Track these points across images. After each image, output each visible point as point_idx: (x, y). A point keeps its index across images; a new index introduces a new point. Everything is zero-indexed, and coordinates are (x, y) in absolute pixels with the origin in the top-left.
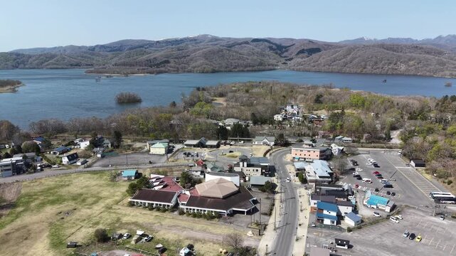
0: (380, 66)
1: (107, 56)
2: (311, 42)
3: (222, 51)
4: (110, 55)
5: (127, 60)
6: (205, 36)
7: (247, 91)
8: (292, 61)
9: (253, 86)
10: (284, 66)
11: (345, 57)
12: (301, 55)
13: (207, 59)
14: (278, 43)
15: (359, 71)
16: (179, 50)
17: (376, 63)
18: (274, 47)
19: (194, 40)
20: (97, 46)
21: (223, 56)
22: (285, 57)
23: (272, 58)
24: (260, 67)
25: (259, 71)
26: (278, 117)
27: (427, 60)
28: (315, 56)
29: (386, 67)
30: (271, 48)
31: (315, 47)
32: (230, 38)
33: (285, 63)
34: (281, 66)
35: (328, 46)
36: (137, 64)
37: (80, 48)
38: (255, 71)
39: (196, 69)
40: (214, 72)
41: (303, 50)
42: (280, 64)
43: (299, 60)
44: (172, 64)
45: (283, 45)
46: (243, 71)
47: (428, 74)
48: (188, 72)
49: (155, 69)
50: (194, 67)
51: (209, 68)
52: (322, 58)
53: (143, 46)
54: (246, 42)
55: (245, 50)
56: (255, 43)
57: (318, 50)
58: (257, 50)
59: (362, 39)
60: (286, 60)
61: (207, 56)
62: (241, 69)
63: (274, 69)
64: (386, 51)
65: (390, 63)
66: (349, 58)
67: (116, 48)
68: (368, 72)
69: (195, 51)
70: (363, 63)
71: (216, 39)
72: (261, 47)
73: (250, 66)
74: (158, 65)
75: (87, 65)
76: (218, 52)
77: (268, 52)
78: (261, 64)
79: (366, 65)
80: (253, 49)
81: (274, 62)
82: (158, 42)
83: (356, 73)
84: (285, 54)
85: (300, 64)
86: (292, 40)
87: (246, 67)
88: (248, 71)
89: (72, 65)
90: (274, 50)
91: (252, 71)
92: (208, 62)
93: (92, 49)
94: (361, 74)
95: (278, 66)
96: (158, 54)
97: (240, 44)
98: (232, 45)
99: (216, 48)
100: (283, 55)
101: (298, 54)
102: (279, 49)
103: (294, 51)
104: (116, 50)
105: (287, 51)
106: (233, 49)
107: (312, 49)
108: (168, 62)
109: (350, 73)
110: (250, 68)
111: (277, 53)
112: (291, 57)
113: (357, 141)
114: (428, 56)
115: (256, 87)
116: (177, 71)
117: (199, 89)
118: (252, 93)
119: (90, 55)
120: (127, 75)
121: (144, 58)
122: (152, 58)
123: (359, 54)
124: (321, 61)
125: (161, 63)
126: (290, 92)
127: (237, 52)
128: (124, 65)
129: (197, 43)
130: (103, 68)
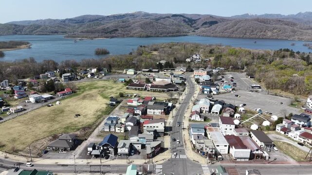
0: (255, 33)
1: (74, 26)
2: (211, 17)
3: (152, 23)
4: (77, 25)
5: (89, 29)
6: (140, 12)
7: (170, 48)
8: (199, 30)
9: (173, 45)
10: (193, 33)
11: (233, 27)
12: (205, 26)
13: (142, 28)
14: (189, 17)
16: (123, 22)
17: (253, 31)
18: (187, 20)
19: (132, 15)
20: (67, 19)
21: (153, 26)
23: (185, 28)
24: (178, 34)
25: (177, 36)
27: (285, 29)
28: (213, 26)
29: (259, 34)
30: (184, 21)
31: (214, 20)
32: (157, 14)
33: (194, 31)
34: (191, 33)
35: (223, 20)
36: (98, 31)
37: (54, 20)
38: (174, 36)
40: (147, 37)
41: (206, 22)
42: (191, 31)
43: (203, 29)
44: (120, 32)
45: (193, 19)
46: (166, 36)
47: (284, 38)
48: (130, 37)
49: (109, 35)
50: (134, 34)
51: (144, 34)
52: (218, 28)
53: (98, 20)
54: (168, 17)
55: (168, 22)
56: (174, 18)
57: (216, 22)
58: (175, 22)
59: (247, 14)
60: (195, 29)
61: (143, 26)
63: (187, 35)
64: (259, 23)
65: (262, 31)
66: (235, 28)
67: (80, 21)
68: (248, 37)
69: (134, 23)
70: (244, 31)
71: (147, 15)
72: (178, 20)
73: (171, 33)
74: (110, 32)
76: (150, 23)
77: (182, 23)
78: (178, 32)
79: (246, 32)
80: (173, 22)
81: (187, 30)
82: (108, 16)
83: (239, 38)
84: (194, 25)
85: (203, 32)
86: (199, 15)
87: (168, 34)
88: (170, 36)
89: (52, 32)
90: (186, 22)
91: (172, 36)
92: (143, 30)
93: (64, 21)
94: (243, 38)
95: (189, 33)
96: (110, 25)
97: (164, 18)
98: (159, 18)
99: (148, 20)
100: (193, 26)
101: (203, 25)
102: (190, 21)
103: (200, 23)
104: (80, 22)
105: (195, 23)
106: (159, 21)
107: (212, 22)
108: (117, 30)
109: (236, 38)
110: (171, 35)
111: (189, 24)
112: (198, 27)
113: (227, 69)
114: (286, 26)
115: (176, 45)
116: (123, 36)
117: (141, 46)
118: (173, 49)
119: (63, 26)
120: (92, 38)
121: (101, 27)
122: (106, 27)
123: (242, 25)
124: (218, 30)
125: (112, 31)
126: (196, 48)
127: (162, 24)
128: (88, 32)
129: (134, 18)
130: (74, 34)
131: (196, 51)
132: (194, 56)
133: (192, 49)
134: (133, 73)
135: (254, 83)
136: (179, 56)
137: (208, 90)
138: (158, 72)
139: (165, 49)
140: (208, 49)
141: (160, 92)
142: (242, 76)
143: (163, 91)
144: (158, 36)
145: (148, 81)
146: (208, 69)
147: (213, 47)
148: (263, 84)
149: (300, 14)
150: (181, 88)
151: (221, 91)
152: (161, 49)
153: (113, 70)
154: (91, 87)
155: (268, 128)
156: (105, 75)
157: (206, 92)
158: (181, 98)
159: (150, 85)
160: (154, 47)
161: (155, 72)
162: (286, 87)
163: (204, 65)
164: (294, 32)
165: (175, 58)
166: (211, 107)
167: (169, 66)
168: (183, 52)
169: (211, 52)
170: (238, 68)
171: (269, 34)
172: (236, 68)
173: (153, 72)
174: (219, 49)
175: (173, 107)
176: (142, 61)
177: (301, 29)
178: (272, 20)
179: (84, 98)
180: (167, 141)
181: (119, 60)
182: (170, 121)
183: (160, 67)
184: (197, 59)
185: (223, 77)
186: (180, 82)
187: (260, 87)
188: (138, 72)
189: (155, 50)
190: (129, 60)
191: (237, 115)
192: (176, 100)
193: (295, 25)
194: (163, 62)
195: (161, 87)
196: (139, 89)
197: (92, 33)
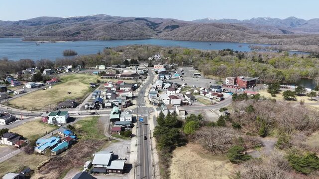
0: (212, 36)
1: (31, 28)
2: (173, 21)
3: (116, 26)
4: (33, 28)
5: (49, 32)
6: (102, 15)
7: (135, 49)
8: (162, 33)
9: (137, 47)
10: (156, 37)
11: (192, 31)
12: (166, 30)
13: (106, 31)
14: (152, 21)
15: (200, 40)
16: (85, 25)
17: (209, 35)
18: (150, 24)
19: (94, 18)
20: (20, 21)
21: (116, 29)
22: (156, 31)
23: (148, 31)
24: (141, 37)
25: (141, 39)
26: (150, 59)
27: (236, 33)
28: (175, 30)
29: (215, 37)
30: (148, 25)
31: (175, 24)
32: (119, 17)
33: (157, 35)
34: (154, 36)
35: (184, 24)
36: (59, 34)
37: (6, 22)
38: (138, 39)
39: (99, 38)
40: (111, 39)
41: (168, 26)
42: (154, 35)
43: (166, 33)
44: (82, 35)
45: (156, 22)
47: (236, 41)
48: (94, 40)
49: (70, 38)
50: (98, 37)
51: (109, 37)
52: (179, 31)
53: (56, 22)
54: (131, 20)
55: (131, 25)
56: (137, 21)
57: (177, 26)
58: (138, 25)
59: (207, 19)
60: (158, 33)
61: (106, 29)
62: (129, 38)
63: (150, 39)
64: (215, 28)
65: (217, 35)
66: (194, 31)
67: (37, 23)
68: (205, 40)
69: (97, 26)
70: (202, 35)
71: (109, 18)
72: (141, 24)
73: (134, 36)
75: (17, 35)
76: (113, 26)
77: (146, 27)
78: (141, 35)
79: (204, 36)
80: (136, 25)
81: (150, 34)
82: (67, 19)
83: (198, 41)
84: (157, 29)
85: (166, 35)
86: (162, 19)
87: (132, 37)
88: (133, 39)
89: (6, 35)
90: (149, 26)
91: (136, 39)
92: (106, 33)
93: (17, 23)
94: (200, 41)
95: (152, 36)
96: (72, 28)
97: (127, 21)
98: (122, 22)
99: (111, 24)
100: (156, 30)
101: (165, 28)
102: (153, 25)
103: (162, 26)
104: (37, 24)
105: (158, 27)
106: (123, 24)
107: (173, 26)
108: (79, 33)
109: (194, 41)
110: (135, 38)
111: (151, 28)
112: (160, 31)
113: (180, 65)
114: (237, 31)
115: (140, 47)
116: (86, 39)
117: (107, 48)
118: (138, 51)
119: (18, 29)
120: (54, 41)
121: (61, 30)
122: (67, 30)
123: (200, 29)
124: (179, 33)
125: (74, 34)
126: (157, 49)
127: (125, 27)
128: (47, 35)
129: (96, 20)
130: (31, 37)
131: (158, 52)
132: (156, 56)
133: (154, 50)
134: (104, 68)
135: (197, 72)
136: (142, 55)
137: (163, 77)
138: (125, 67)
139: (130, 50)
140: (167, 51)
141: (128, 79)
142: (191, 69)
143: (131, 79)
144: (122, 39)
145: (118, 72)
146: (165, 65)
147: (172, 49)
148: (202, 73)
149: (253, 19)
150: (144, 77)
151: (172, 77)
152: (126, 51)
153: (86, 67)
154: (72, 78)
155: (196, 94)
156: (80, 70)
157: (161, 79)
158: (144, 82)
159: (120, 75)
160: (120, 48)
161: (123, 67)
162: (216, 73)
163: (162, 62)
164: (244, 35)
165: (139, 57)
166: (163, 85)
167: (134, 63)
168: (146, 52)
169: (170, 52)
170: (189, 64)
171: (224, 37)
172: (187, 64)
173: (121, 67)
174: (177, 50)
175: (138, 87)
176: (110, 59)
177: (250, 33)
178: (226, 25)
179: (69, 84)
180: (134, 102)
181: (90, 59)
182: (136, 93)
183: (127, 64)
184: (157, 58)
185: (176, 70)
186: (143, 73)
187: (200, 75)
188: (108, 68)
189: (121, 51)
190: (99, 59)
191: (180, 88)
192: (140, 84)
193: (245, 29)
194: (129, 60)
195: (129, 76)
196: (111, 78)
197: (52, 35)
